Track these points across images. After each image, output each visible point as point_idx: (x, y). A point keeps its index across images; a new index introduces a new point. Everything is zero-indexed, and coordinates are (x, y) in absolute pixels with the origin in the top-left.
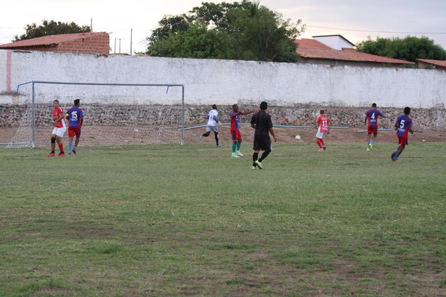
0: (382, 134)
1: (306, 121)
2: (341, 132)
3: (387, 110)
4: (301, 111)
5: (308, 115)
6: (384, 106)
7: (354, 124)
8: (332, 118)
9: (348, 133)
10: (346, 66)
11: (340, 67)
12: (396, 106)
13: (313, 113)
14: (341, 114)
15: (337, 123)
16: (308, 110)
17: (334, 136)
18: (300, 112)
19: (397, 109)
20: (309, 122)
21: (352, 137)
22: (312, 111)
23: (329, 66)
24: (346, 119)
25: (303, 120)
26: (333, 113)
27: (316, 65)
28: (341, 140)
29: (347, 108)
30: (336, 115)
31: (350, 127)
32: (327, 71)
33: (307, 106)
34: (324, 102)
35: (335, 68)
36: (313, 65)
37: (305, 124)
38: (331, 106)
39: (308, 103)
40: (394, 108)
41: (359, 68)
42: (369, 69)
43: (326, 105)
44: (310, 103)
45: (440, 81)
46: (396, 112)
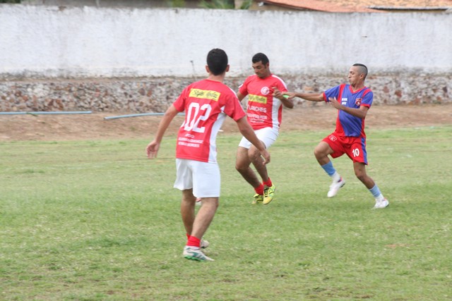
0: (148, 121)
1: (18, 103)
2: (76, 120)
3: (159, 81)
4: (7, 86)
5: (20, 93)
6: (156, 75)
7: (103, 105)
8: (64, 98)
9: (89, 121)
10: (86, 8)
11: (77, 9)
12: (176, 74)
13: (29, 90)
14: (79, 90)
15: (71, 105)
16: (20, 83)
17: (64, 128)
18: (6, 89)
19: (179, 78)
20: (23, 104)
21: (95, 128)
22: (28, 85)
23: (56, 8)
24: (88, 98)
25: (11, 101)
26: (65, 89)
27: (34, 7)
28: (76, 133)
29: (90, 79)
30: (70, 91)
31: (95, 111)
32: (54, 16)
33: (21, 77)
34: (50, 71)
35: (66, 11)
36: (29, 7)
37: (15, 108)
38: (62, 77)
39: (21, 72)
40: (173, 77)
41: (110, 10)
42: (127, 10)
43: (54, 75)
44: (26, 71)
45: (253, 29)
46: (176, 84)
